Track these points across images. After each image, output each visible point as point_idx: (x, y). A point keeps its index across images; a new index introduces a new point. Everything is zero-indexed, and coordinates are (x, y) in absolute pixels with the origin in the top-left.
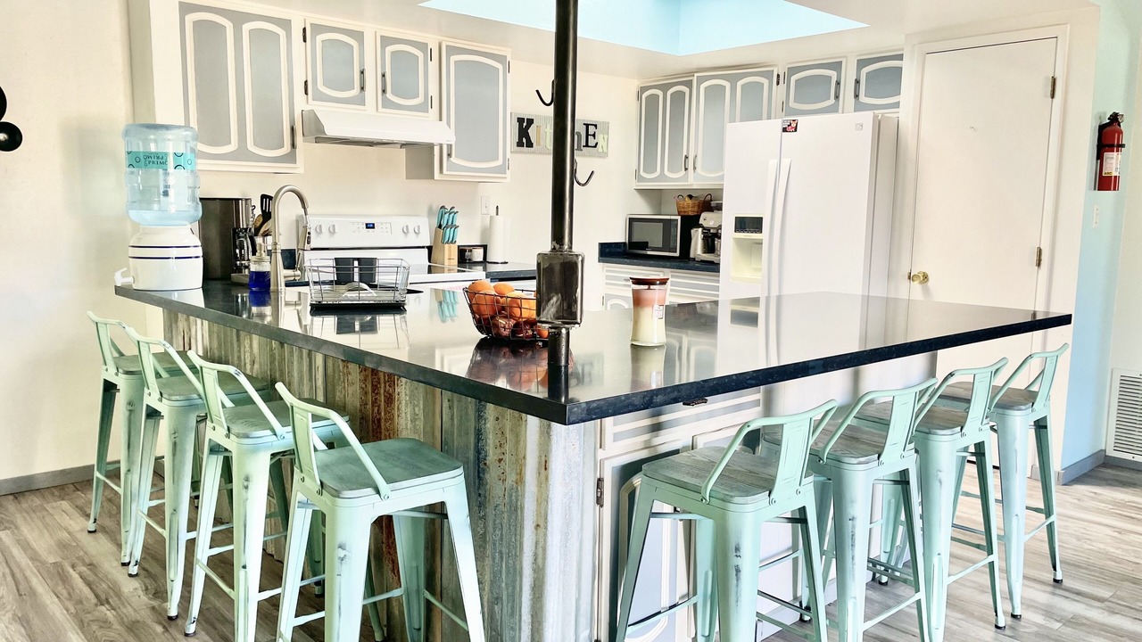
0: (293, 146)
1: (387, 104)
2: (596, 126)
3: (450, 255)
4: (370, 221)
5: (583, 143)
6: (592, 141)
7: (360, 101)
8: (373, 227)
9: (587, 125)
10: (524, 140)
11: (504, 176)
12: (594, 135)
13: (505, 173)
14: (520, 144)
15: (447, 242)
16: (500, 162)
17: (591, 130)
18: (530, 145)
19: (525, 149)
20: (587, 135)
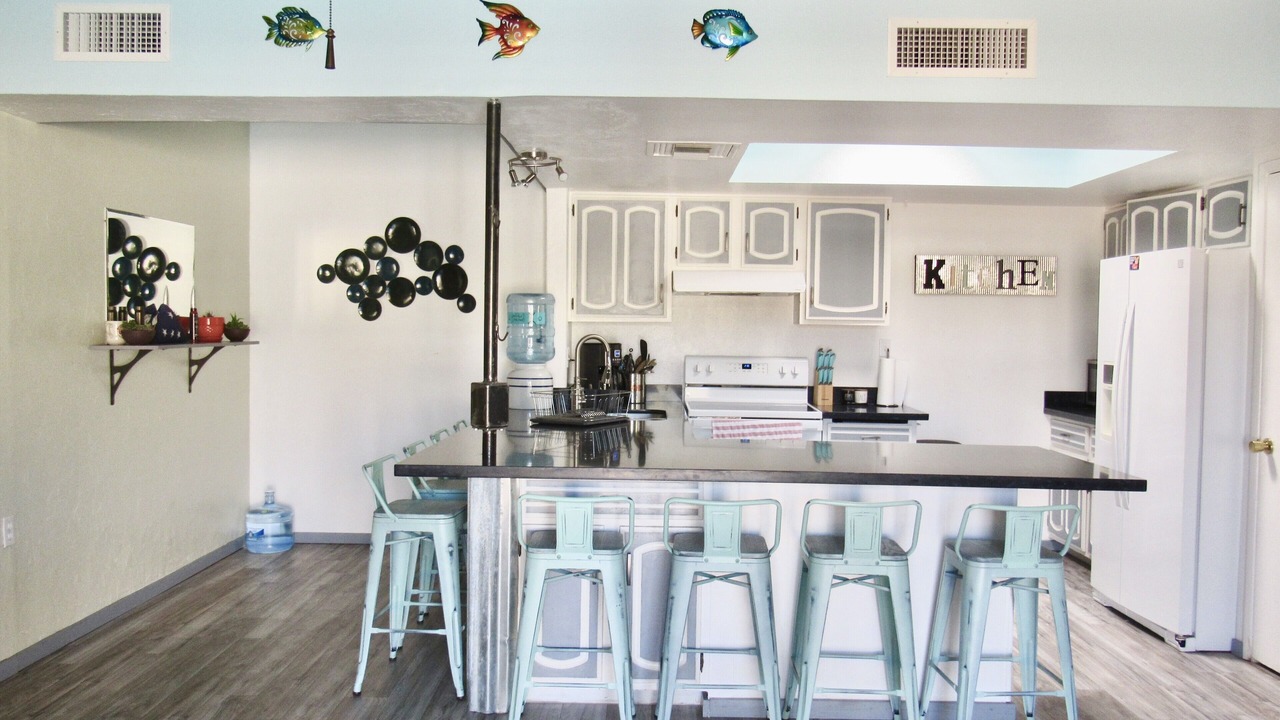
0: (662, 300)
1: (750, 260)
2: (1036, 262)
3: (824, 395)
4: (747, 362)
5: (1017, 280)
6: (1029, 278)
7: (724, 258)
8: (750, 368)
9: (1023, 262)
10: (934, 282)
11: (879, 319)
12: (1034, 272)
13: (881, 316)
14: (928, 285)
15: (821, 383)
16: (875, 305)
17: (1029, 267)
18: (940, 285)
19: (934, 290)
20: (1023, 272)
